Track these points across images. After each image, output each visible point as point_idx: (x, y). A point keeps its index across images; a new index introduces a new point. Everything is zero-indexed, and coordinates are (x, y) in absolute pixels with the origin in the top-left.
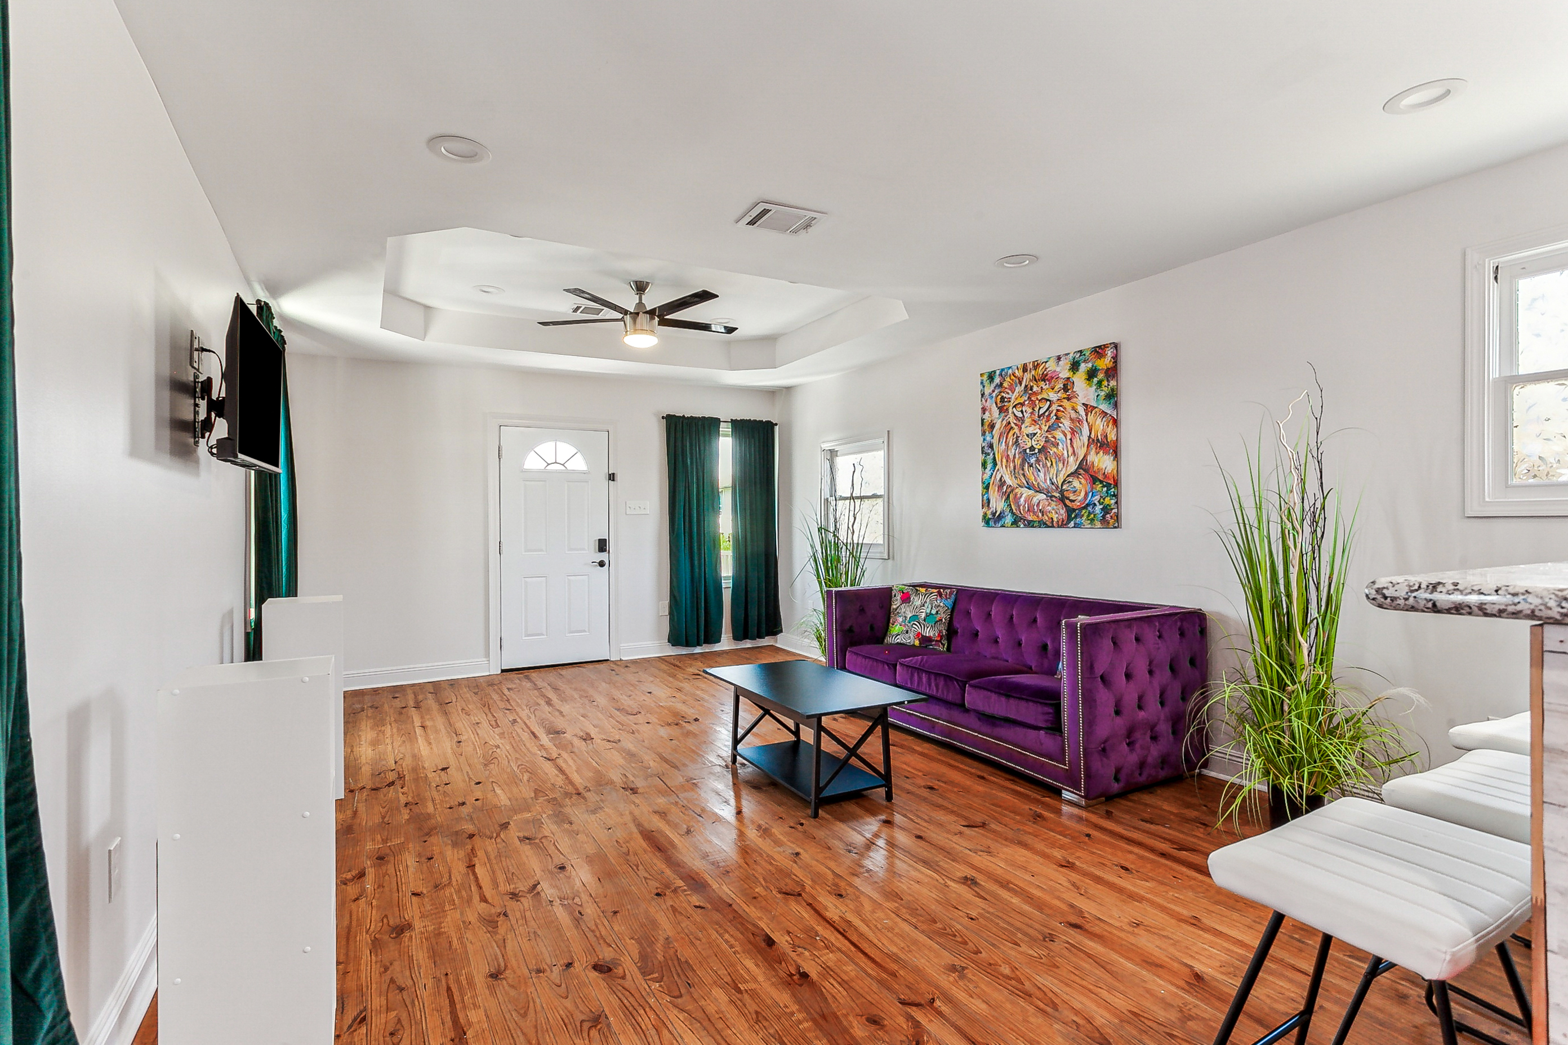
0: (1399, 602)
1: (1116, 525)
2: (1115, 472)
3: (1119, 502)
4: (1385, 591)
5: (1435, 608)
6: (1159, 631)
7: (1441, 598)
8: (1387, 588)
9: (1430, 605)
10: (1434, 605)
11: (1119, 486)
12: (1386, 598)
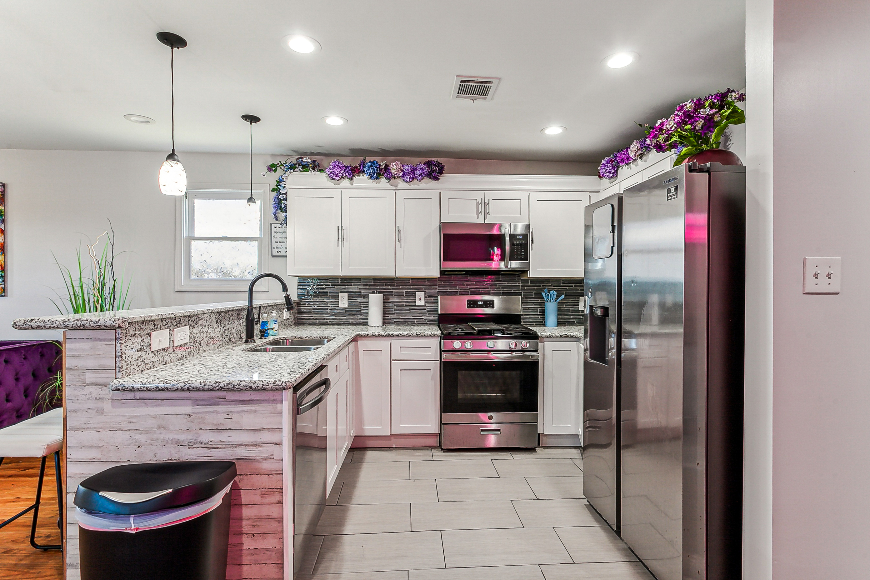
0: (21, 326)
1: (4, 294)
2: (3, 262)
3: (6, 281)
4: (17, 323)
5: (32, 328)
6: (24, 355)
7: (33, 324)
8: (17, 322)
9: (30, 327)
10: (31, 327)
11: (6, 271)
12: (17, 325)
